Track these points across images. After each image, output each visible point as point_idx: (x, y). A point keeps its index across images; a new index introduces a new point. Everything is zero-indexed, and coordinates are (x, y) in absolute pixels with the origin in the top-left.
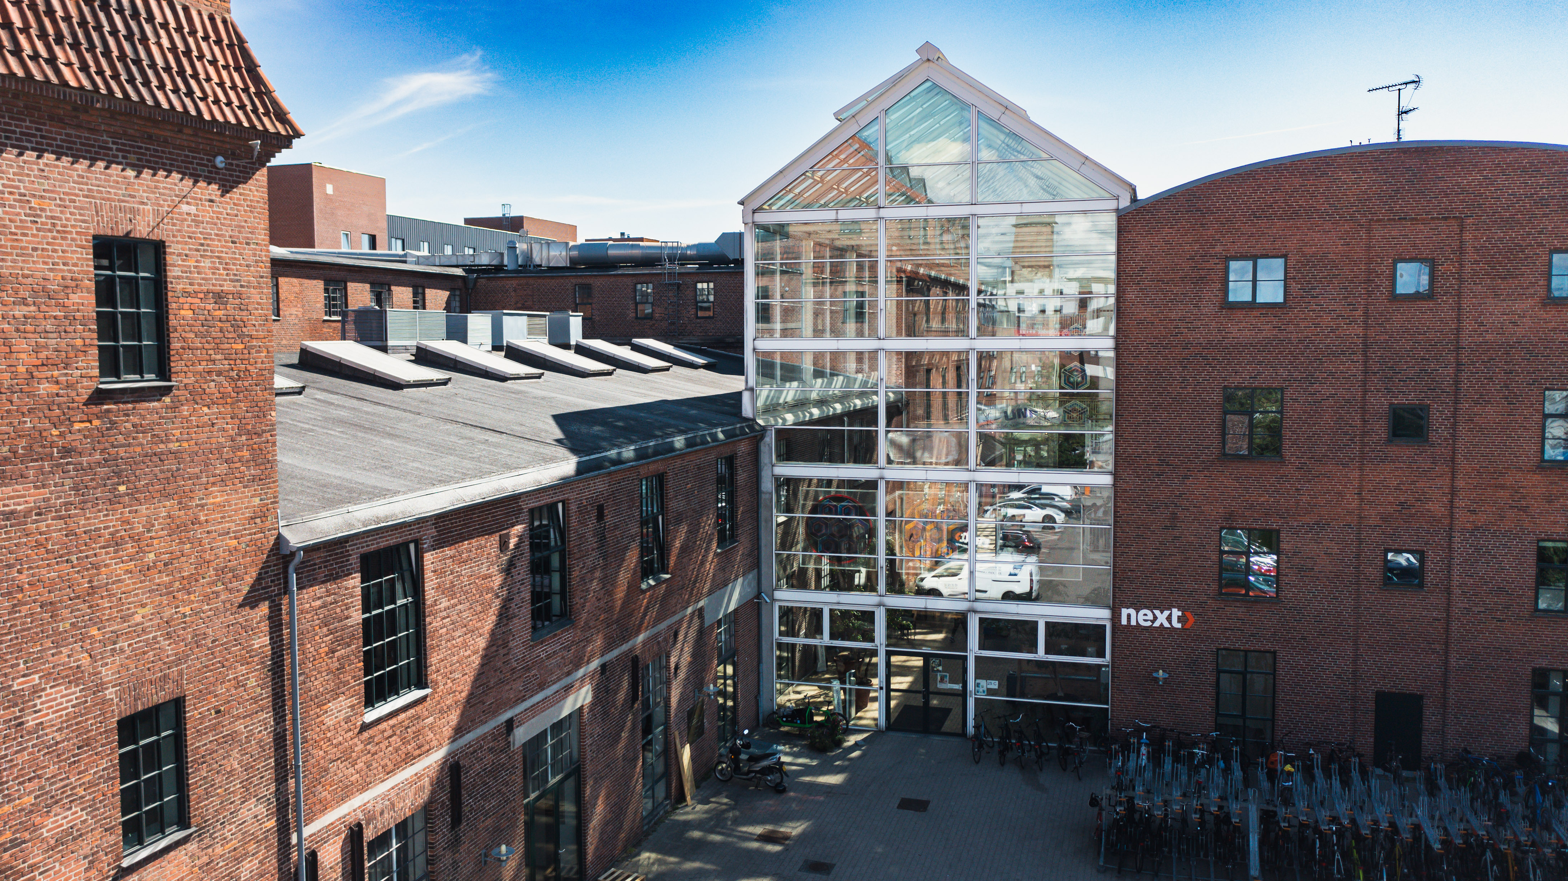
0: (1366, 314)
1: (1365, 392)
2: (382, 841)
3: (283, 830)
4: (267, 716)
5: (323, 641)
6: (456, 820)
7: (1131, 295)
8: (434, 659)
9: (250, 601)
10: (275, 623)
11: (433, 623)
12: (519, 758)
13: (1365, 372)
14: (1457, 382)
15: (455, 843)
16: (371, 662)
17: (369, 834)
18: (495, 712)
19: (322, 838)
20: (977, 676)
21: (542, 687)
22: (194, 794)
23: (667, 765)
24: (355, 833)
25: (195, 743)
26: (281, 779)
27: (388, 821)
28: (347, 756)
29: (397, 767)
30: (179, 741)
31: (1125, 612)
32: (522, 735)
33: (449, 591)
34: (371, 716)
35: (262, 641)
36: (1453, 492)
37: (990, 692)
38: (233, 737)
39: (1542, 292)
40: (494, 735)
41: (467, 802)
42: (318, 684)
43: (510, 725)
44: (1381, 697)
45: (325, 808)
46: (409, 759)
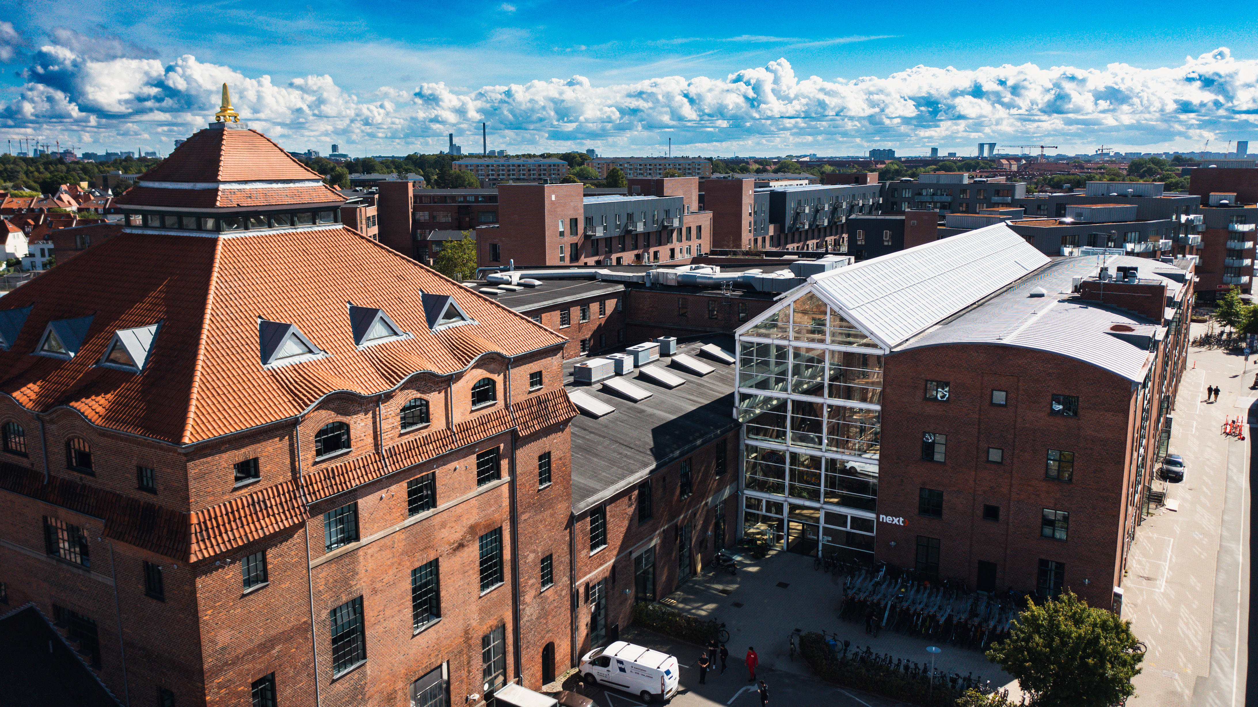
0: (980, 410)
1: (979, 441)
2: (594, 587)
3: (571, 584)
4: (568, 556)
5: (581, 536)
6: (614, 581)
7: (888, 390)
8: (608, 536)
9: (566, 529)
10: (570, 533)
11: (609, 526)
12: (633, 562)
13: (979, 433)
14: (1014, 442)
15: (613, 588)
16: (592, 539)
17: (591, 585)
18: (626, 549)
19: (580, 586)
20: (824, 534)
21: (641, 540)
22: (554, 575)
23: (690, 561)
24: (587, 585)
25: (555, 564)
26: (571, 571)
27: (596, 581)
28: (586, 565)
29: (598, 567)
30: (551, 563)
31: (881, 516)
32: (634, 555)
33: (613, 516)
34: (592, 554)
35: (568, 538)
36: (1011, 485)
37: (828, 541)
38: (561, 562)
39: (1048, 410)
40: (625, 556)
41: (617, 576)
42: (579, 547)
43: (631, 553)
44: (980, 562)
45: (580, 578)
46: (601, 565)
